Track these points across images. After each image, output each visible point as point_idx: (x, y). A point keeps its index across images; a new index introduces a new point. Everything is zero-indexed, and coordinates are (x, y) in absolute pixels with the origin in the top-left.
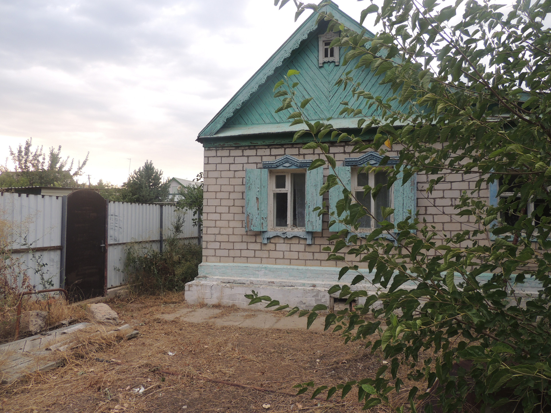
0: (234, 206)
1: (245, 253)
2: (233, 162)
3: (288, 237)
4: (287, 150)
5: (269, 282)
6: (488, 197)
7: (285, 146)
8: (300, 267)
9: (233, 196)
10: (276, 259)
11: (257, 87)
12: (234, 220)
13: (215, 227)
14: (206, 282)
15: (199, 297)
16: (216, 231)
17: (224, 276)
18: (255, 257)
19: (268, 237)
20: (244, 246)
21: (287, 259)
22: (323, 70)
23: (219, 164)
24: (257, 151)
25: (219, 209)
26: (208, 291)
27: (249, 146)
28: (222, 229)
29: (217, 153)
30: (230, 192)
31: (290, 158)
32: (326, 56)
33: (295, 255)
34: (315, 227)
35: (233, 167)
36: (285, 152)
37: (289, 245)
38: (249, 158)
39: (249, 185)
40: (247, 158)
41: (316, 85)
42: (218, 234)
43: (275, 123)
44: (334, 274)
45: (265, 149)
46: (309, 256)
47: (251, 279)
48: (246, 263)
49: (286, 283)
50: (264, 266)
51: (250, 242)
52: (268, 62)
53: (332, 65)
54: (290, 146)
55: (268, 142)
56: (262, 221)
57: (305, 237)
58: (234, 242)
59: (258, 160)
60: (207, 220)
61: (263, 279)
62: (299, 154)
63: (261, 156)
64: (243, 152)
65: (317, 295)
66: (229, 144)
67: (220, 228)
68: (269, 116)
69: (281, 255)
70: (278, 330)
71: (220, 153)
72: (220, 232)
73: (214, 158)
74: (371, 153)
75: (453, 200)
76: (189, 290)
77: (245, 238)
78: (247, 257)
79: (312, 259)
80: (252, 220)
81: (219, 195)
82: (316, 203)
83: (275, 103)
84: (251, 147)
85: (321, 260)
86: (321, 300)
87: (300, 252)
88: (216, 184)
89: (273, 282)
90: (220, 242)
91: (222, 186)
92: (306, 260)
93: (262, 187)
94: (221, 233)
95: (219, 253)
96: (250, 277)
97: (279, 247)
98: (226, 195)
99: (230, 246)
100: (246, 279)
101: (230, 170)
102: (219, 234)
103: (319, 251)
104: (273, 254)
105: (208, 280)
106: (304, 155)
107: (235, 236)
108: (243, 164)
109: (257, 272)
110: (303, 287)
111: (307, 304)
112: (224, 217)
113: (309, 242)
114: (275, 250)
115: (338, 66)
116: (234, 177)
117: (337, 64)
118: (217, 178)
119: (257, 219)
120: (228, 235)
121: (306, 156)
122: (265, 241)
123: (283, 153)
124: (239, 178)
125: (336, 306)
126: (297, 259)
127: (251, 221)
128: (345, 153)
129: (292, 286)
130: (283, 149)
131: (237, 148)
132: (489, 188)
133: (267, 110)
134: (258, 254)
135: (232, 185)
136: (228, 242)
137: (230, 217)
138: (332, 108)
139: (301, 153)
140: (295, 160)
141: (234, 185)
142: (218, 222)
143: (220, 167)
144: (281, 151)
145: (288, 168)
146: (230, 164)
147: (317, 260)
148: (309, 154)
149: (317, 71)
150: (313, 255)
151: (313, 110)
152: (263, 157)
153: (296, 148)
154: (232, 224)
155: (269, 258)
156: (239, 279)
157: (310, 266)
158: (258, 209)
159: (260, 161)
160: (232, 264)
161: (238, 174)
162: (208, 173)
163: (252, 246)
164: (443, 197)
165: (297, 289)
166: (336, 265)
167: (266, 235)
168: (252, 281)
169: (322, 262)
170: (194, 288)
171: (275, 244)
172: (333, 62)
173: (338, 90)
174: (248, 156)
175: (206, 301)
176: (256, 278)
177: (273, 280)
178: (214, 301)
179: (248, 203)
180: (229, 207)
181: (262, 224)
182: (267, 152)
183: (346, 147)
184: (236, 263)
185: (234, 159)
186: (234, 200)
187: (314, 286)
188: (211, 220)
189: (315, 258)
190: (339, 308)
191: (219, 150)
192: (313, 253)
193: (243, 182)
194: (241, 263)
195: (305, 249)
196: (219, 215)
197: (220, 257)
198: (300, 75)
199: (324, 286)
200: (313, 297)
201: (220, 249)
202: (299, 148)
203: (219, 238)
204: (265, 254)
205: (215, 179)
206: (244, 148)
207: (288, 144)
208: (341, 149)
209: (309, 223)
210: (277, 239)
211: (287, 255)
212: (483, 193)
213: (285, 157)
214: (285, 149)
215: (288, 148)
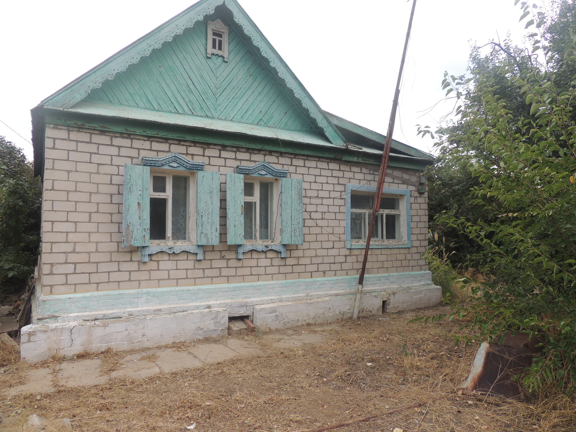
0: (97, 212)
1: (115, 277)
2: (97, 152)
3: (176, 252)
4: (172, 146)
5: (155, 311)
6: (345, 213)
7: (170, 142)
8: (191, 288)
9: (95, 198)
10: (159, 280)
11: (139, 58)
12: (98, 232)
13: (67, 242)
14: (58, 324)
15: (49, 349)
16: (68, 248)
17: (86, 312)
18: (130, 280)
19: (150, 253)
20: (114, 267)
21: (173, 279)
22: (209, 61)
23: (72, 151)
24: (132, 141)
25: (73, 217)
26: (66, 336)
27: (121, 133)
28: (77, 245)
29: (69, 135)
30: (91, 193)
31: (180, 157)
32: (214, 47)
33: (183, 274)
34: (210, 240)
35: (96, 159)
36: (169, 148)
37: (175, 262)
38: (121, 149)
40: (117, 149)
41: (202, 76)
42: (71, 252)
43: (153, 110)
44: (228, 291)
45: (144, 140)
46: (200, 273)
47: (129, 310)
48: (116, 290)
49: (177, 308)
50: (145, 290)
51: (123, 261)
53: (220, 59)
54: (176, 142)
55: (150, 133)
56: (144, 233)
57: (195, 252)
58: (97, 263)
59: (134, 153)
60: (52, 232)
61: (145, 308)
62: (187, 154)
63: (139, 149)
64: (111, 140)
65: (216, 317)
66: (91, 125)
67: (75, 243)
68: (144, 99)
69: (165, 275)
71: (74, 135)
72: (74, 249)
73: (65, 141)
74: (263, 164)
76: (29, 341)
77: (115, 257)
78: (119, 282)
79: (203, 276)
80: (133, 232)
81: (73, 196)
82: (211, 213)
83: (152, 85)
84: (124, 135)
85: (212, 277)
86: (220, 321)
87: (189, 269)
88: (68, 180)
89: (160, 310)
90: (75, 264)
91: (78, 184)
92: (195, 278)
93: (144, 190)
94: (77, 250)
95: (72, 279)
96: (126, 308)
97: (162, 265)
98: (85, 197)
99: (92, 268)
100: (122, 311)
101: (90, 162)
102: (74, 252)
103: (210, 267)
104: (154, 275)
105: (60, 321)
106: (193, 155)
107: (100, 254)
108: (112, 156)
109: (136, 300)
110: (198, 311)
111: (205, 329)
112: (81, 227)
113: (200, 257)
114: (158, 270)
115: (226, 62)
116: (98, 173)
117: (226, 60)
118: (69, 172)
119: (139, 231)
120: (89, 253)
121: (195, 157)
122: (147, 259)
123: (168, 150)
124: (105, 174)
125: (232, 326)
126: (185, 278)
127: (131, 233)
128: (236, 159)
129: (184, 311)
130: (168, 145)
131: (103, 132)
132: (346, 205)
133: (141, 90)
134: (134, 276)
135: (94, 183)
136: (89, 262)
137: (92, 227)
138: (219, 108)
139: (189, 152)
140: (186, 161)
141: (98, 184)
142: (71, 236)
143: (73, 156)
144: (164, 147)
145: (175, 169)
146: (91, 153)
147: (208, 277)
148: (198, 155)
149: (203, 60)
150: (204, 272)
151: (199, 104)
152: (141, 151)
153: (183, 145)
154: (95, 238)
155: (150, 279)
156: (111, 312)
157: (201, 285)
158: (140, 217)
159: (137, 156)
160: (96, 293)
161: (102, 169)
162: (54, 162)
163: (125, 266)
164: (316, 211)
165: (192, 313)
166: (228, 281)
167: (147, 252)
168: (130, 313)
169: (213, 279)
170: (41, 336)
171: (158, 261)
172: (222, 56)
173: (226, 90)
174: (119, 147)
175: (62, 353)
176: (134, 308)
177: (159, 307)
178: (78, 349)
180: (90, 213)
181: (144, 236)
182: (147, 144)
183: (238, 153)
184: (101, 291)
185: (98, 147)
186: (98, 204)
187: (209, 307)
188: (60, 232)
189: (206, 276)
190: (237, 327)
191: (73, 131)
192: (204, 269)
193: (111, 181)
194: (109, 290)
195: (194, 266)
196: (73, 225)
197: (75, 285)
198: (184, 59)
199: (219, 305)
200: (212, 320)
201: (75, 273)
202: (187, 146)
203: (73, 258)
204: (144, 275)
205: (66, 173)
206: (114, 134)
207: (174, 140)
208: (231, 155)
209: (202, 236)
210: (160, 255)
211: (173, 274)
212: (343, 209)
213: (173, 155)
214: (170, 144)
215: (173, 144)
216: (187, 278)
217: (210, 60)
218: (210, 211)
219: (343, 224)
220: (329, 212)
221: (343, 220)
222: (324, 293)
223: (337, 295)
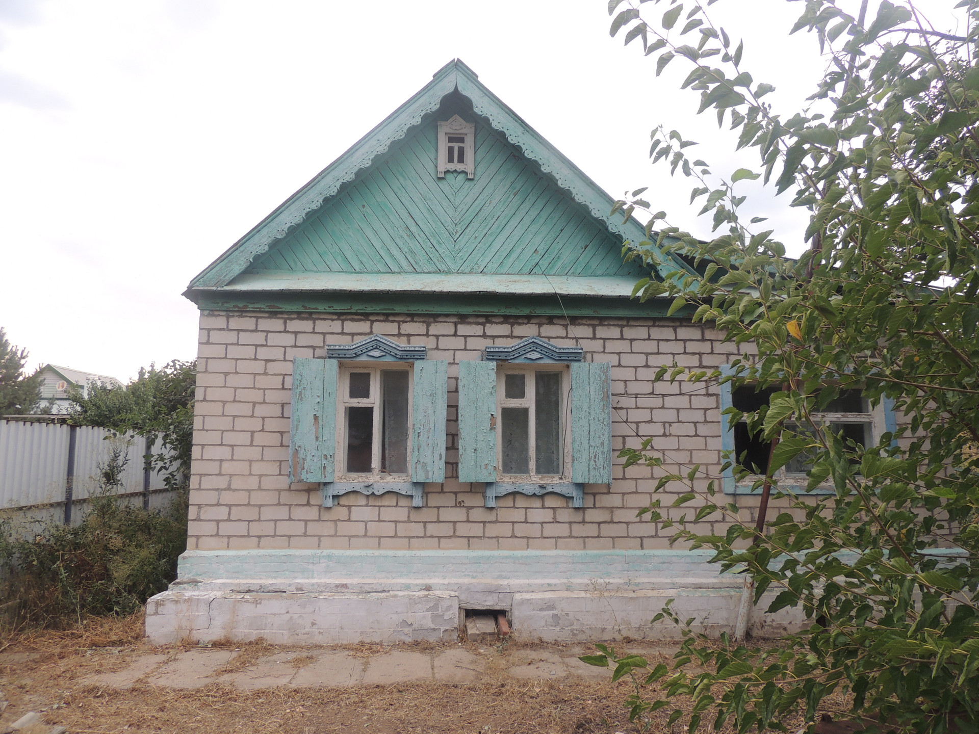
0: (262, 430)
1: (283, 528)
2: (265, 343)
3: (377, 493)
4: (376, 325)
5: (337, 586)
6: (719, 422)
7: (371, 318)
8: (400, 553)
9: (260, 411)
10: (350, 537)
11: (321, 201)
12: (262, 460)
13: (220, 474)
14: (196, 593)
15: (180, 627)
16: (222, 482)
17: (238, 578)
18: (305, 535)
19: (335, 493)
20: (283, 513)
21: (372, 537)
22: (442, 184)
23: (232, 344)
24: (314, 323)
25: (229, 438)
26: (202, 612)
27: (299, 313)
28: (234, 478)
29: (228, 322)
30: (254, 403)
31: (384, 341)
32: (451, 160)
33: (389, 529)
34: (431, 474)
35: (263, 353)
36: (371, 328)
37: (377, 508)
38: (299, 336)
39: (299, 389)
40: (293, 336)
41: (430, 210)
42: (225, 490)
43: (352, 273)
44: (465, 564)
45: (333, 320)
46: (418, 529)
47: (299, 581)
48: (285, 548)
49: (373, 586)
50: (326, 552)
51: (296, 505)
52: (345, 157)
53: (461, 177)
54: (381, 318)
55: (338, 307)
56: (324, 462)
57: (409, 493)
58: (260, 506)
59: (317, 340)
60: (202, 459)
61: (323, 581)
62: (399, 335)
63: (324, 334)
64: (285, 323)
65: (435, 607)
66: (256, 305)
67: (231, 476)
68: (339, 259)
69: (359, 529)
70: (378, 686)
71: (235, 323)
72: (230, 484)
73: (222, 332)
74: (533, 340)
75: (667, 425)
76: (156, 613)
77: (286, 498)
78: (289, 537)
79: (422, 535)
80: (304, 460)
81: (231, 409)
82: (432, 428)
83: (352, 235)
84: (303, 315)
85: (439, 537)
86: (443, 615)
87: (399, 522)
88: (225, 387)
89: (345, 586)
90: (230, 506)
91: (238, 391)
92: (410, 538)
93: (326, 395)
94: (233, 487)
95: (225, 528)
96: (296, 578)
97: (356, 513)
98: (246, 409)
99: (252, 514)
100: (288, 581)
101: (255, 359)
102: (229, 489)
103: (435, 520)
104: (344, 528)
105: (201, 588)
106: (409, 336)
107: (264, 493)
108: (285, 347)
109: (311, 566)
110: (406, 593)
111: (416, 626)
112: (240, 453)
113: (417, 502)
114: (349, 520)
115: (472, 180)
116: (265, 374)
117: (470, 177)
118: (226, 374)
119: (315, 459)
120: (249, 491)
121: (412, 338)
122: (329, 503)
123: (368, 331)
124: (275, 374)
125: (470, 625)
126: (392, 537)
127: (301, 462)
128: (484, 336)
129: (384, 591)
130: (368, 323)
131: (273, 314)
132: (721, 406)
133: (335, 245)
134: (313, 528)
135: (259, 389)
136: (249, 504)
137: (255, 453)
138: (460, 254)
139: (402, 332)
140: (394, 346)
141: (264, 390)
142: (226, 465)
143: (234, 352)
144: (364, 326)
145: (378, 360)
146: (257, 346)
147: (432, 537)
148: (418, 335)
149: (432, 185)
150: (425, 527)
151: (425, 254)
152: (328, 336)
153: (393, 321)
154: (257, 468)
155: (335, 535)
156: (270, 581)
157: (419, 549)
158: (317, 438)
159: (322, 344)
160: (254, 552)
161: (273, 368)
162: (207, 362)
163: (299, 513)
164: (651, 421)
165: (395, 596)
166: (469, 546)
167: (332, 491)
168: (299, 586)
169: (442, 540)
170: (170, 608)
171: (349, 507)
172: (463, 172)
173: (472, 224)
174: (296, 333)
175: (196, 636)
176: (308, 578)
177: (344, 581)
178: (217, 633)
179: (297, 426)
180: (253, 433)
181: (325, 467)
182: (336, 326)
183: (488, 325)
184: (263, 548)
185: (266, 337)
186: (263, 418)
187: (428, 588)
188: (211, 460)
189: (428, 534)
190: (478, 629)
191: (233, 316)
192: (425, 523)
193: (283, 384)
194: (274, 548)
195: (409, 517)
196: (229, 449)
197: (229, 537)
198: (402, 188)
199: (447, 587)
200: (427, 610)
201: (229, 520)
202: (399, 322)
203: (227, 497)
204: (328, 529)
205: (222, 376)
206: (289, 316)
207: (378, 314)
208: (478, 330)
209: (419, 466)
210: (352, 497)
211: (373, 528)
212: (712, 415)
213: (373, 339)
214: (372, 322)
215: (377, 321)
216: (396, 536)
217: (444, 182)
218: (432, 426)
219: (715, 444)
220: (679, 422)
221: (713, 437)
222: (669, 581)
223: (698, 587)
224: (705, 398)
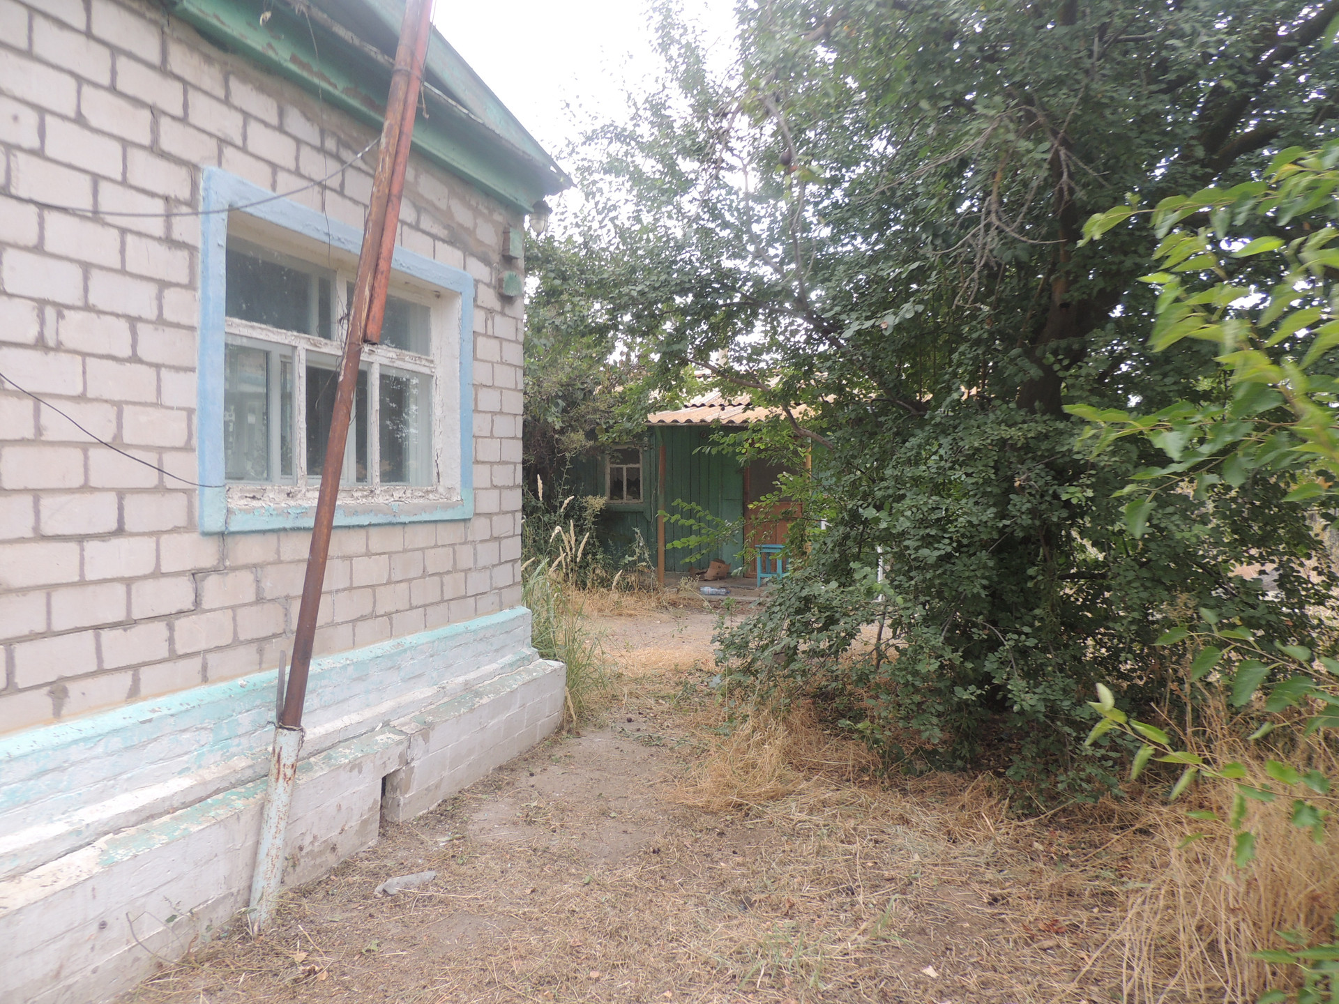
6: (191, 328)
75: (50, 313)
132: (199, 284)
212: (177, 305)
219: (180, 389)
220: (88, 308)
224: (161, 251)
